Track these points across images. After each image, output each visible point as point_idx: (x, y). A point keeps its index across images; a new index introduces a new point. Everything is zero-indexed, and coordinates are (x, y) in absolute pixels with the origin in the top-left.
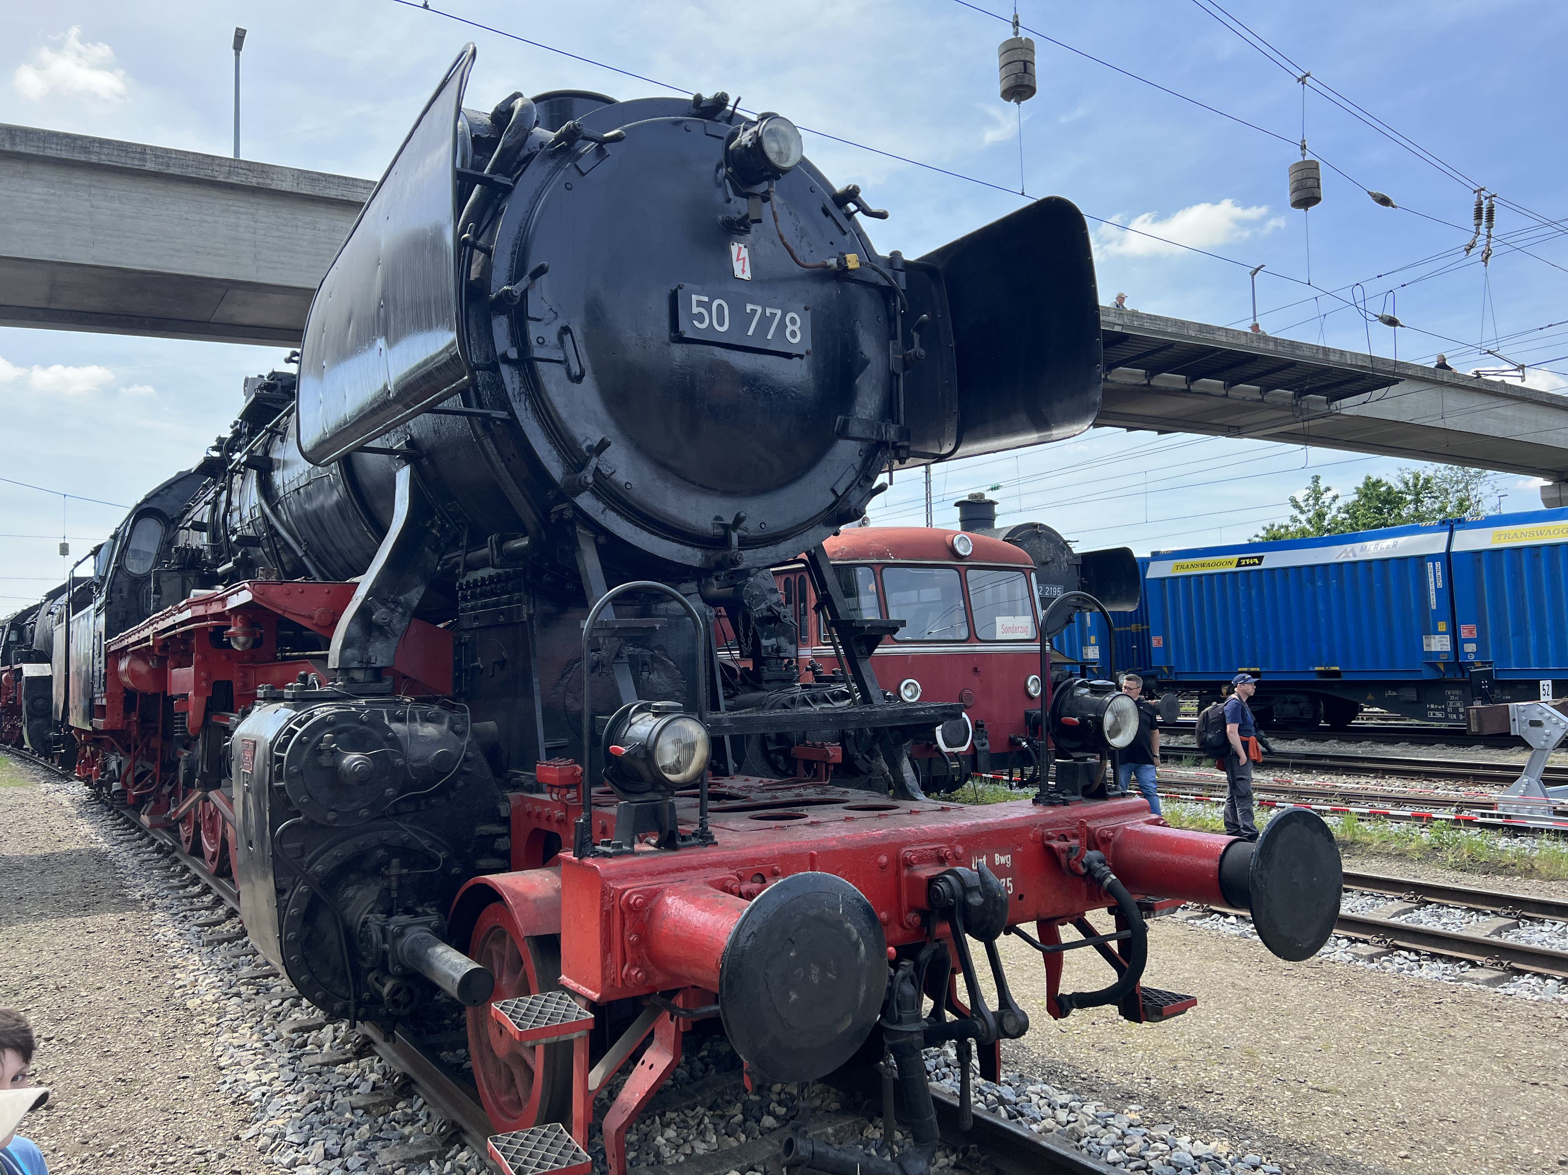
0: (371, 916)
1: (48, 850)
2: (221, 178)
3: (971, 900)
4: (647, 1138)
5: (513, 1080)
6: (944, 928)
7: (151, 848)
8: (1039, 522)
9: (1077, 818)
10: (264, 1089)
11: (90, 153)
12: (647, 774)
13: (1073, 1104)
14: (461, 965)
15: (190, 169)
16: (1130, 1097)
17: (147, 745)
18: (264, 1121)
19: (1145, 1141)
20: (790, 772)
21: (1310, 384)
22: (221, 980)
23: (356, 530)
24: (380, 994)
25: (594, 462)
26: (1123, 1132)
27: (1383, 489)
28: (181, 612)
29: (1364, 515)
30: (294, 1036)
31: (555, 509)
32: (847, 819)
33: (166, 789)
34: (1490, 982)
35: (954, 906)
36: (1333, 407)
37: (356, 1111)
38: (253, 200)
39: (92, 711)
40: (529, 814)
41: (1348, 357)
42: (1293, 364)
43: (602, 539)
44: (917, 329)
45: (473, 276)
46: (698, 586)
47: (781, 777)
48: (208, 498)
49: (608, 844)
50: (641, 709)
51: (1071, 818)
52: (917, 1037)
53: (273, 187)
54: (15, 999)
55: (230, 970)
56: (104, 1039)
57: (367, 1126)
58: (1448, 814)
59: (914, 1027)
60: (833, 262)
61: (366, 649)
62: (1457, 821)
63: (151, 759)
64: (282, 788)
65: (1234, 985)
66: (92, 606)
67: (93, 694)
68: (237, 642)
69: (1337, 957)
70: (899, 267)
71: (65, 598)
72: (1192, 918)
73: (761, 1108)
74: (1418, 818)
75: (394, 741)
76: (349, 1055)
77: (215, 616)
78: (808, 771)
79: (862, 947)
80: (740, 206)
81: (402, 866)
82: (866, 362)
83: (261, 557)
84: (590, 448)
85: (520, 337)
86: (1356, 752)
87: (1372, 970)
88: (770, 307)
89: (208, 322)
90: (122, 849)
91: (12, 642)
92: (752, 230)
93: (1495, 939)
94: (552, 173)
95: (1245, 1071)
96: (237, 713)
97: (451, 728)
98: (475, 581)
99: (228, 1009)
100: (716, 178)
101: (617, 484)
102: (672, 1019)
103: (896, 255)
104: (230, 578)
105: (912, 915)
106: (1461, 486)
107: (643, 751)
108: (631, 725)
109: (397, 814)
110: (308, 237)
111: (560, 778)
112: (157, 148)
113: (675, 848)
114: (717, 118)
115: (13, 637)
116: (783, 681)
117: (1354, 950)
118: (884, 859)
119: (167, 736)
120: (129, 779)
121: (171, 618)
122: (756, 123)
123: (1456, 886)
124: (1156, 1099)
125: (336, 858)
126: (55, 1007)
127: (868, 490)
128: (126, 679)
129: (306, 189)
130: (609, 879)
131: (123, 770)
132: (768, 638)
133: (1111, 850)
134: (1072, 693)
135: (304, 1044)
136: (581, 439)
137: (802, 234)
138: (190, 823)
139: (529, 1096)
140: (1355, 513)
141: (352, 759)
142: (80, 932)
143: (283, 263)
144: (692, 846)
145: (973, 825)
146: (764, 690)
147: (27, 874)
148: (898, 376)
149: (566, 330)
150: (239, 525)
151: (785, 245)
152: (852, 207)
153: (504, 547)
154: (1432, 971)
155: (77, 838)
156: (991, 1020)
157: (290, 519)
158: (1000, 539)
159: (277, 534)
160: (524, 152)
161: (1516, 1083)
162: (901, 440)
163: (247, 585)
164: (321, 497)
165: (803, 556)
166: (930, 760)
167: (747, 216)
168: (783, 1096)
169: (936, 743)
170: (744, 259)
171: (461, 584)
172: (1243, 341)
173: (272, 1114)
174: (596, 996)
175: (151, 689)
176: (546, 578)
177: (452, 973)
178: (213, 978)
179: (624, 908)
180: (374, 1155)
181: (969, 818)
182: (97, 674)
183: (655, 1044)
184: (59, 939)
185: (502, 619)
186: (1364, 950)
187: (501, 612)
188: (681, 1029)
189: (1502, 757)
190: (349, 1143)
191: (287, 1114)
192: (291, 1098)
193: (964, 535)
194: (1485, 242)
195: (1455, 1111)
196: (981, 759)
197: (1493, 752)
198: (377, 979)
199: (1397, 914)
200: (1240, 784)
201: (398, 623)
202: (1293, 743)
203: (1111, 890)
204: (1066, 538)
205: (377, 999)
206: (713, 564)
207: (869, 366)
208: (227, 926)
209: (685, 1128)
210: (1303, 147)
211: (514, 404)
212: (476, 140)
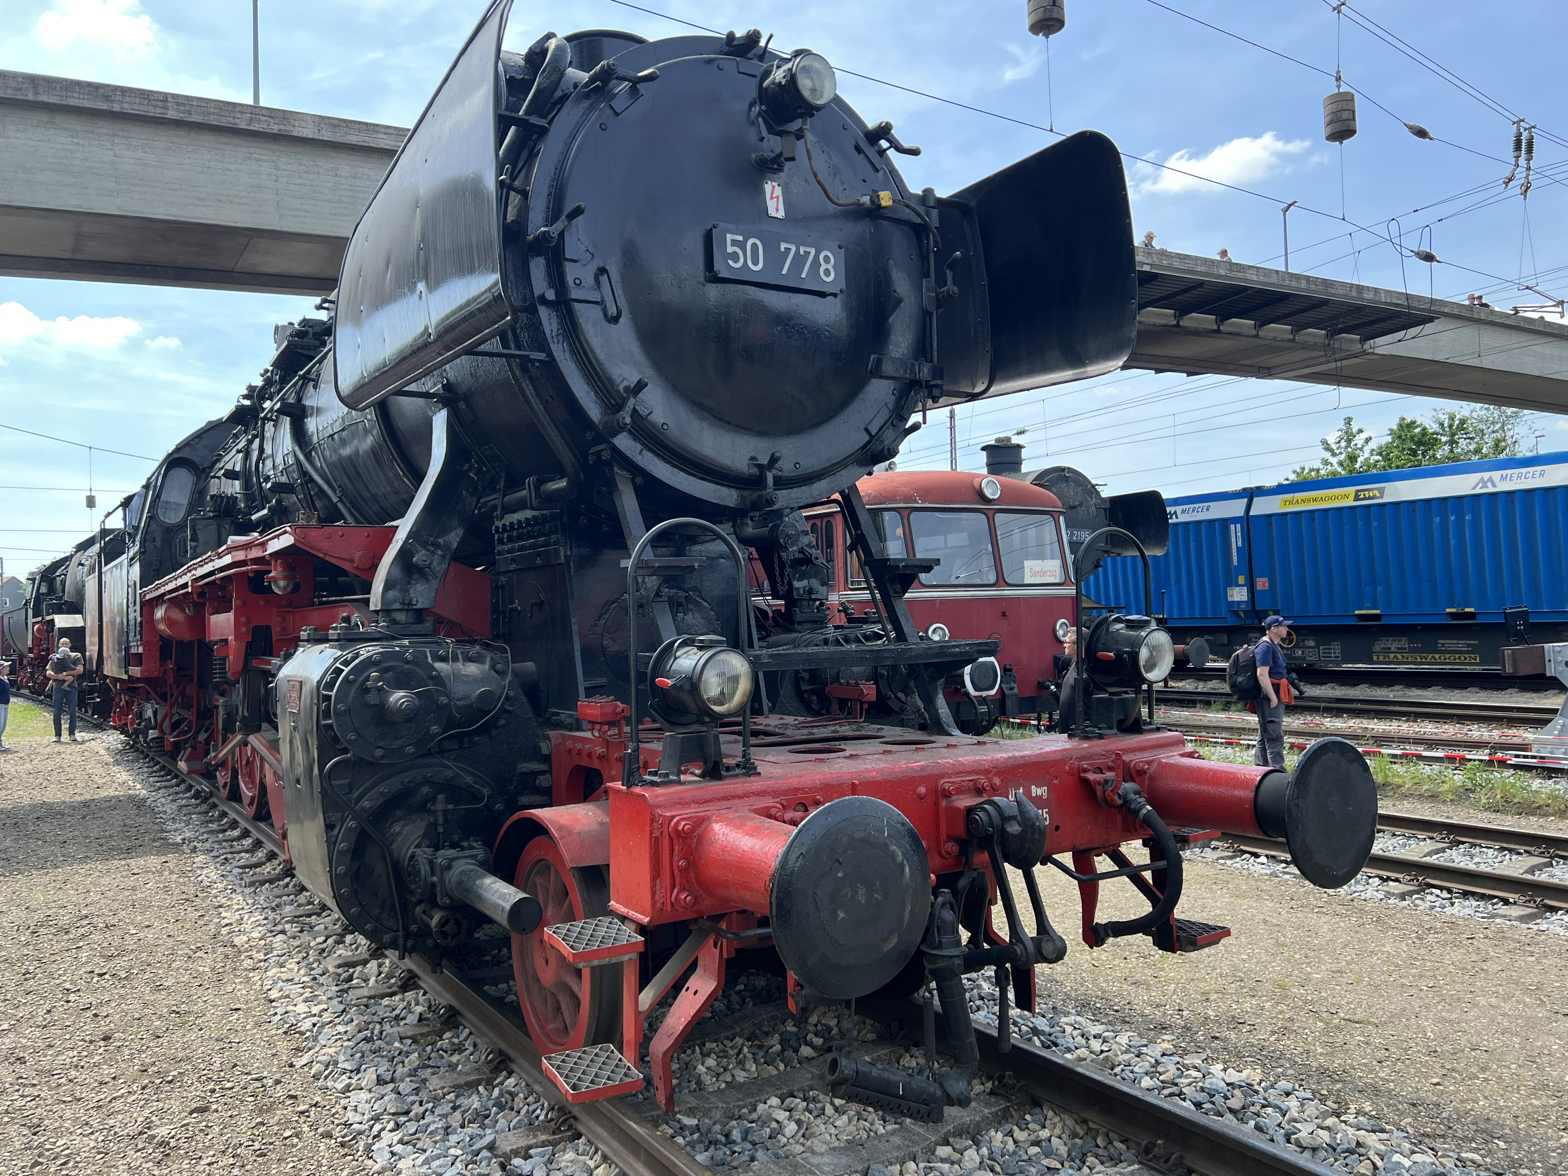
0: (418, 850)
1: (88, 797)
2: (243, 126)
3: (1009, 829)
4: (687, 1067)
5: (559, 1009)
6: (983, 857)
7: (188, 795)
8: (1067, 465)
9: (1112, 752)
10: (314, 1020)
11: (112, 101)
12: (692, 706)
13: (1106, 1034)
14: (510, 895)
15: (212, 117)
16: (1163, 1028)
17: (182, 693)
18: (316, 1049)
19: (1178, 1069)
20: (823, 711)
21: (1343, 322)
22: (266, 919)
23: (391, 474)
24: (428, 926)
25: (631, 402)
26: (1156, 1060)
27: (1417, 430)
28: (220, 558)
29: (1398, 457)
30: (340, 970)
31: (594, 450)
32: (885, 752)
33: (203, 736)
34: (1522, 919)
35: (992, 835)
36: (1367, 346)
37: (404, 1041)
38: (275, 147)
39: (129, 659)
40: (570, 751)
41: (1383, 295)
42: (1325, 302)
43: (639, 480)
44: (950, 267)
45: (510, 218)
46: (733, 527)
47: (815, 716)
48: (240, 446)
49: (655, 774)
50: (684, 644)
51: (1107, 751)
52: (957, 962)
53: (295, 134)
54: (66, 937)
55: (273, 910)
56: (156, 974)
57: (416, 1054)
58: (1483, 755)
59: (954, 952)
60: (866, 200)
61: (407, 591)
62: (1490, 763)
63: (186, 706)
64: (330, 726)
65: (1265, 922)
66: (125, 556)
67: (128, 642)
68: (278, 587)
69: (1369, 896)
70: (932, 204)
71: (96, 548)
72: (1222, 858)
73: (798, 1039)
74: (1451, 759)
75: (438, 679)
76: (395, 989)
77: (255, 561)
78: (841, 710)
79: (907, 869)
80: (773, 144)
81: (448, 802)
82: (899, 301)
83: (295, 504)
84: (627, 389)
85: (557, 278)
86: (1388, 696)
87: (1404, 908)
88: (804, 245)
89: (232, 271)
90: (159, 795)
91: (43, 594)
92: (786, 169)
93: (1529, 877)
94: (586, 114)
95: (1277, 1003)
96: (279, 656)
97: (493, 667)
98: (512, 524)
99: (274, 945)
100: (749, 116)
101: (654, 425)
102: (715, 946)
103: (928, 192)
104: (266, 525)
105: (951, 844)
106: (1497, 427)
107: (688, 683)
108: (676, 659)
109: (442, 752)
110: (330, 185)
111: (602, 714)
112: (178, 95)
113: (719, 778)
114: (750, 55)
115: (43, 590)
116: (815, 622)
117: (1385, 889)
118: (922, 790)
119: (203, 684)
120: (166, 726)
121: (211, 564)
122: (790, 60)
123: (1489, 826)
124: (1189, 1029)
125: (382, 794)
126: (105, 944)
127: (901, 429)
128: (162, 627)
129: (326, 135)
130: (658, 807)
131: (159, 718)
132: (800, 579)
133: (1146, 782)
134: (1108, 629)
135: (350, 979)
136: (618, 380)
137: (835, 172)
138: (227, 770)
139: (575, 1024)
140: (1388, 455)
141: (398, 697)
142: (125, 874)
143: (306, 211)
144: (737, 776)
145: (1009, 758)
146: (797, 631)
147: (69, 819)
148: (931, 314)
149: (602, 271)
150: (272, 472)
151: (819, 182)
152: (884, 144)
153: (542, 488)
154: (1463, 909)
155: (115, 785)
156: (1030, 946)
157: (324, 465)
158: (1028, 482)
159: (312, 480)
160: (559, 93)
161: (1548, 1015)
162: (934, 379)
163: (288, 529)
164: (356, 442)
165: (837, 496)
166: (958, 704)
167: (781, 154)
168: (819, 1027)
169: (964, 687)
170: (777, 197)
171: (497, 528)
172: (1274, 279)
173: (324, 1043)
174: (646, 920)
175: (187, 636)
176: (583, 520)
177: (501, 902)
178: (258, 916)
179: (672, 834)
180: (424, 1081)
181: (1005, 751)
182: (132, 622)
183: (699, 971)
184: (106, 880)
185: (539, 561)
186: (1395, 887)
187: (539, 555)
188: (725, 956)
189: (1536, 700)
190: (400, 1070)
191: (339, 1043)
192: (341, 1029)
193: (991, 478)
194: (1524, 175)
195: (1487, 1040)
196: (1009, 702)
197: (1528, 695)
198: (424, 912)
199: (1430, 854)
200: (1270, 727)
201: (438, 565)
202: (1323, 687)
203: (1147, 822)
204: (1094, 482)
205: (425, 931)
206: (748, 504)
207: (902, 305)
208: (268, 868)
209: (725, 1057)
210: (1338, 79)
211: (552, 345)
212: (510, 81)
